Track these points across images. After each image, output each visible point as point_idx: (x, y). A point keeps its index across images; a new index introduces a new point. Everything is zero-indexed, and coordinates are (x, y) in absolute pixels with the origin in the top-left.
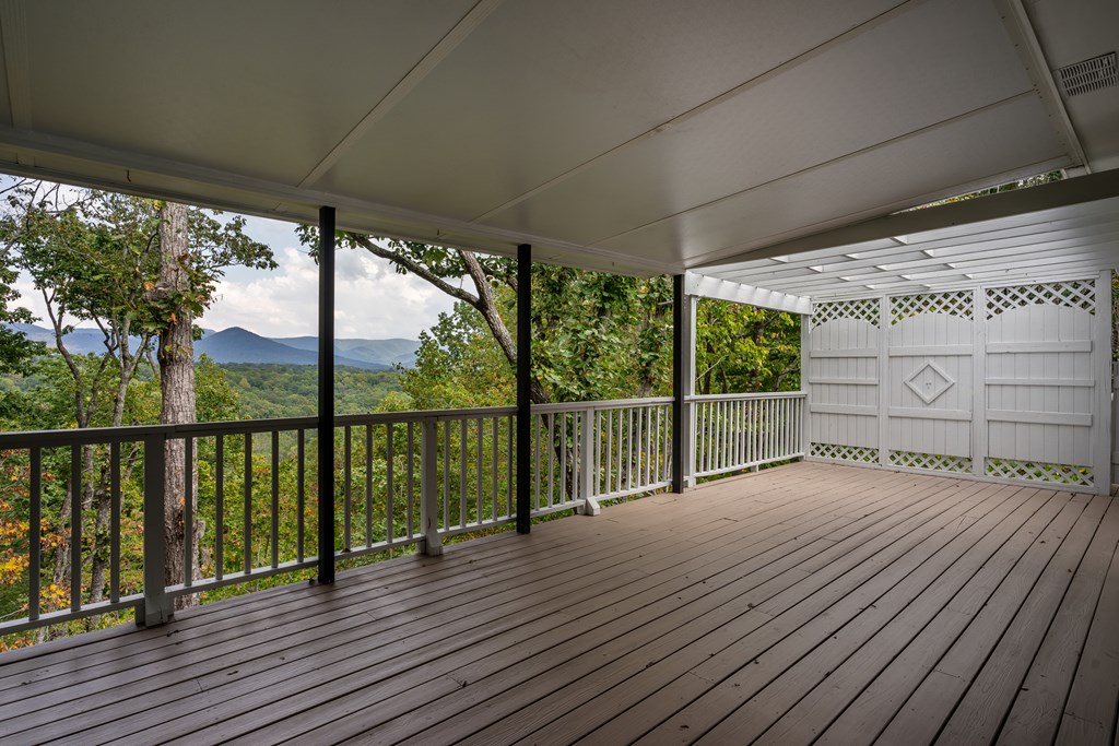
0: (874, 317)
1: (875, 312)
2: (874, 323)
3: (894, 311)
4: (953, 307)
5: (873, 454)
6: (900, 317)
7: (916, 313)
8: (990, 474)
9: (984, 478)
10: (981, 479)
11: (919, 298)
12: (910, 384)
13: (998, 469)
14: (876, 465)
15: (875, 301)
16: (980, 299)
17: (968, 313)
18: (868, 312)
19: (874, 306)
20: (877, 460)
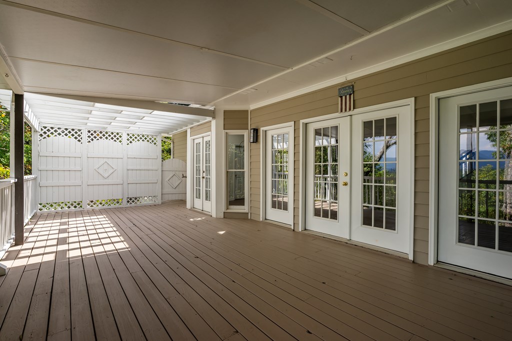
0: (79, 138)
1: (79, 136)
2: (79, 141)
3: (89, 137)
4: (115, 139)
5: (79, 204)
6: (92, 140)
7: (99, 139)
8: (128, 204)
9: (127, 206)
10: (126, 206)
11: (101, 132)
12: (97, 170)
13: (131, 201)
14: (81, 209)
15: (80, 130)
16: (125, 137)
17: (120, 141)
18: (76, 135)
19: (79, 133)
20: (81, 207)
